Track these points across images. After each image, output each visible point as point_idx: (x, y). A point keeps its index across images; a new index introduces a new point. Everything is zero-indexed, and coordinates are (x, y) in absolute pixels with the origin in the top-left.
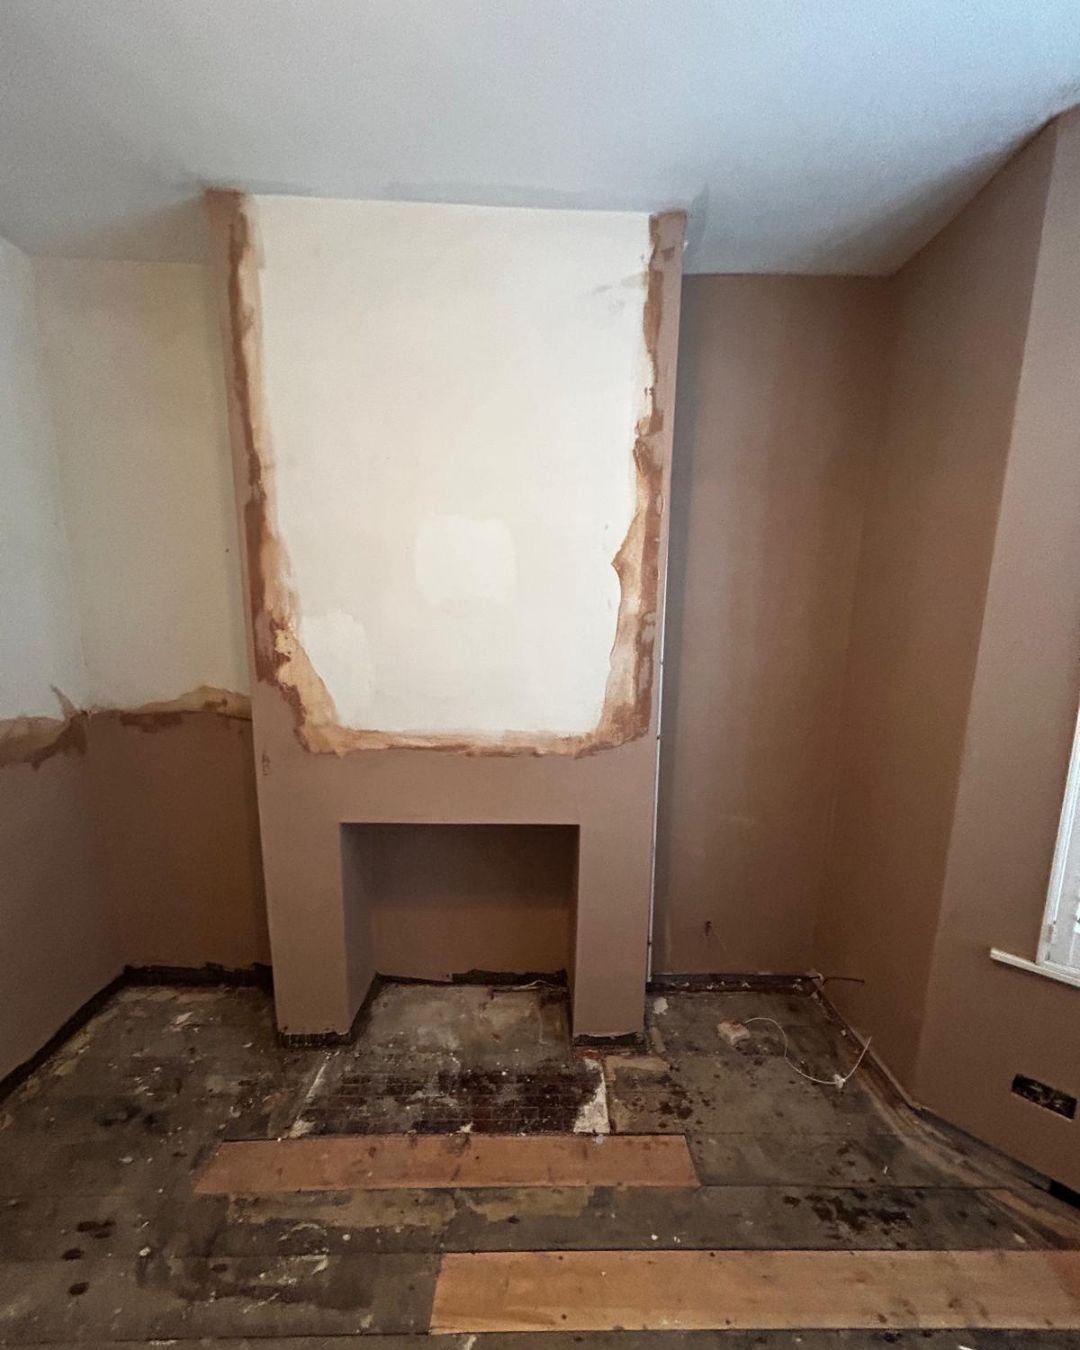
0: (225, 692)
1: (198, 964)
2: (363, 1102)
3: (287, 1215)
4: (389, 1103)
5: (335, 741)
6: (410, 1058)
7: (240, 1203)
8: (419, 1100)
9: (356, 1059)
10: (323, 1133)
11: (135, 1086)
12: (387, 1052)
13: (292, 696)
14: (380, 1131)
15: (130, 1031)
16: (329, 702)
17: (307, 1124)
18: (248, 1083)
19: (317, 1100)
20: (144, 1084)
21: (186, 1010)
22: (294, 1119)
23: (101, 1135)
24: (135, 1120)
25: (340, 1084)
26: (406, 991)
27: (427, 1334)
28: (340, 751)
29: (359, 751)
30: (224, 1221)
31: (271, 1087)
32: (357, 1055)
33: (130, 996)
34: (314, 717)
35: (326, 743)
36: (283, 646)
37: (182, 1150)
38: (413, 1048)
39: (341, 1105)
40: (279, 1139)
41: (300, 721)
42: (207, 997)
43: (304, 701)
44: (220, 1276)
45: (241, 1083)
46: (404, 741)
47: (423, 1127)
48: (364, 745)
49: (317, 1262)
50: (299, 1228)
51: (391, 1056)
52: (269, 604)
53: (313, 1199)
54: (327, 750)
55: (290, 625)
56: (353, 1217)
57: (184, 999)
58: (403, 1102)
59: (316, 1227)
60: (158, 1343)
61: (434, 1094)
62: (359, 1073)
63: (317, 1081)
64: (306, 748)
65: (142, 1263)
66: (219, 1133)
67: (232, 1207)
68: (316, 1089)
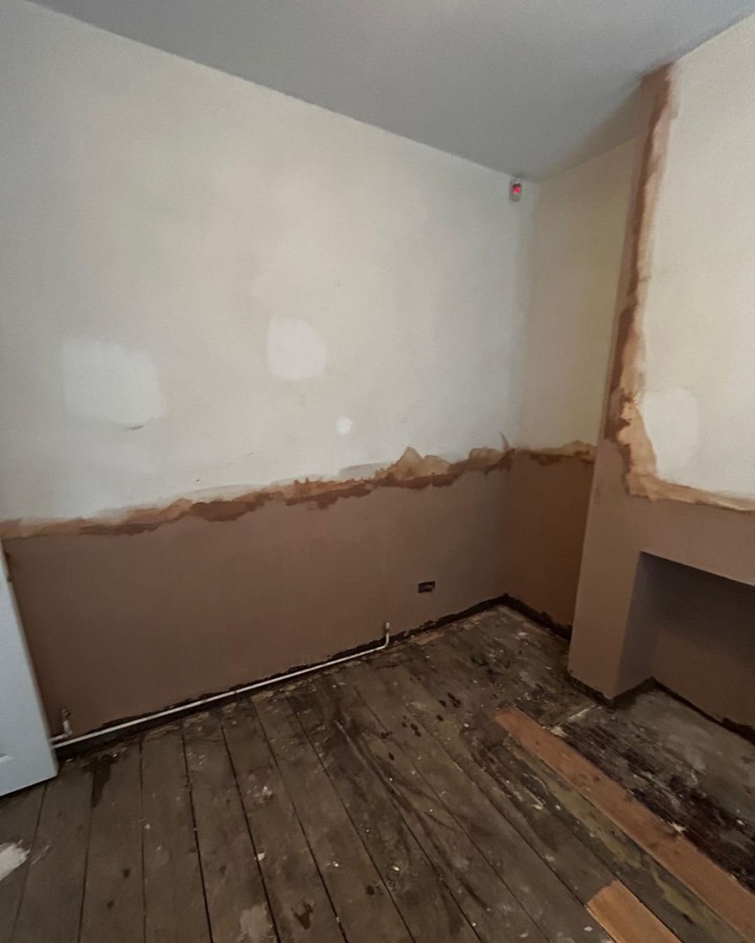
0: (589, 445)
1: (539, 611)
2: (603, 747)
3: (531, 766)
4: (623, 763)
5: (652, 491)
6: (654, 748)
7: (513, 741)
8: (647, 779)
9: (612, 720)
10: (570, 744)
11: (490, 652)
12: (637, 732)
13: (625, 451)
14: (608, 773)
15: (497, 626)
16: (652, 458)
17: (563, 732)
18: (541, 687)
19: (574, 724)
20: (494, 654)
21: (525, 632)
22: (557, 724)
23: (469, 664)
24: (484, 668)
25: (593, 726)
26: (675, 704)
27: (583, 904)
28: (653, 497)
29: (668, 500)
30: (502, 742)
31: (552, 698)
32: (613, 718)
33: (504, 610)
34: (638, 469)
35: (643, 489)
36: (627, 414)
37: (498, 695)
38: (660, 744)
39: (587, 737)
40: (544, 728)
41: (628, 471)
42: (538, 631)
43: (634, 455)
44: (491, 764)
45: (537, 685)
46: (712, 500)
47: (641, 796)
48: (673, 496)
49: (536, 803)
50: (536, 778)
51: (638, 736)
52: (623, 383)
53: (548, 770)
54: (642, 494)
55: (635, 399)
56: (568, 801)
57: (527, 625)
58: (633, 770)
59: (544, 786)
60: (457, 765)
61: (662, 785)
62: (608, 729)
63: (580, 715)
64: (627, 490)
65: (464, 729)
66: (517, 701)
67: (507, 739)
68: (577, 718)
